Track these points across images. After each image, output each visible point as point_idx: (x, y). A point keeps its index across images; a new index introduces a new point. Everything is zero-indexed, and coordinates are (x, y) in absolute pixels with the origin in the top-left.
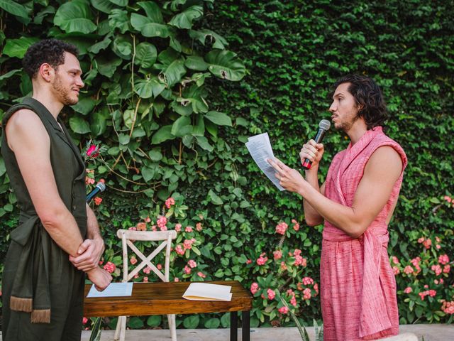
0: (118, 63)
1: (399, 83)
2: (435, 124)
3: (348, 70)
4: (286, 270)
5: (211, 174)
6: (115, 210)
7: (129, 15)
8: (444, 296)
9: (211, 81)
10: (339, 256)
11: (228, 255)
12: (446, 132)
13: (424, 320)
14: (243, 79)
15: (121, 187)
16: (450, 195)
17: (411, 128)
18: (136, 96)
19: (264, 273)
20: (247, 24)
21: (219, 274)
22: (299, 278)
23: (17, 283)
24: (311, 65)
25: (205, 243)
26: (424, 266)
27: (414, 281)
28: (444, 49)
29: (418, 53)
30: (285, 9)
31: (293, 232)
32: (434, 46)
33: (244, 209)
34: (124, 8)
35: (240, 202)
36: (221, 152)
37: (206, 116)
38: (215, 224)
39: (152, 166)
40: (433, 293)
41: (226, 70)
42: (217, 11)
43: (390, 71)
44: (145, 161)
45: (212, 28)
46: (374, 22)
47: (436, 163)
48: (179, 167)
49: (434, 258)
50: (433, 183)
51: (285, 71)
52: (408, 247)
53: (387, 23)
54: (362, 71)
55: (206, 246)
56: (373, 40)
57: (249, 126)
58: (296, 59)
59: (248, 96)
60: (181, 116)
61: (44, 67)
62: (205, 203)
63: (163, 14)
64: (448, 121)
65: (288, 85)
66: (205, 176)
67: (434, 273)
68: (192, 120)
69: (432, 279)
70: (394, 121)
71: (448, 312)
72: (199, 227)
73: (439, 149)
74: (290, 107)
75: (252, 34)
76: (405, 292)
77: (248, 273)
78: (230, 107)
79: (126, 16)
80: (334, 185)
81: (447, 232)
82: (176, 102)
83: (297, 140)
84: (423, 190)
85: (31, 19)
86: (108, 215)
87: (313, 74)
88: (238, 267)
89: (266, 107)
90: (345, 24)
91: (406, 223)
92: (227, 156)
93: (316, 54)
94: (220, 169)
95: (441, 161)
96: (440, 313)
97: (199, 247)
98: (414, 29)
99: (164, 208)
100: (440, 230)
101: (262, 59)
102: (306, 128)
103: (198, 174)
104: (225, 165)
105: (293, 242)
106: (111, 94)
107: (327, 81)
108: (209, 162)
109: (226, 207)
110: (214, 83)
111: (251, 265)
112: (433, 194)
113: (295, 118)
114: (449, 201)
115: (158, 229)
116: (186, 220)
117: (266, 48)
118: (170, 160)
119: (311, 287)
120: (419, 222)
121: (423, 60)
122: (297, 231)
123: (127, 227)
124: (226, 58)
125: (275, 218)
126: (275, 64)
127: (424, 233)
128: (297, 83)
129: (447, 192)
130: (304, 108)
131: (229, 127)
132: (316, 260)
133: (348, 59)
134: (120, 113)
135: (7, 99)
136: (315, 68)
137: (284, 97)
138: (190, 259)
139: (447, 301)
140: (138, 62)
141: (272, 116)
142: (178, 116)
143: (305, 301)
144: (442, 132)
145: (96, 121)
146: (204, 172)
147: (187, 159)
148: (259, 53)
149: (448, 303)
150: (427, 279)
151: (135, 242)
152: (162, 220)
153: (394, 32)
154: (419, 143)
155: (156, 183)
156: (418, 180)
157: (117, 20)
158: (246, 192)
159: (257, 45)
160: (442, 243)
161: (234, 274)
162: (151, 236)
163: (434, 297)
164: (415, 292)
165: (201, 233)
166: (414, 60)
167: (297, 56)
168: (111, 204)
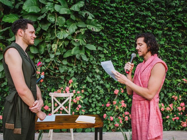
0: (49, 25)
1: (165, 32)
2: (180, 49)
3: (144, 27)
4: (118, 109)
5: (88, 69)
6: (48, 84)
7: (54, 5)
8: (182, 120)
9: (88, 32)
10: (139, 106)
11: (94, 103)
12: (184, 53)
13: (174, 129)
14: (101, 31)
15: (51, 75)
16: (186, 78)
17: (169, 51)
18: (57, 38)
19: (109, 110)
20: (103, 8)
21: (91, 110)
22: (123, 112)
23: (8, 118)
24: (129, 25)
25: (85, 98)
26: (174, 107)
27: (170, 113)
28: (184, 18)
29: (173, 20)
30: (118, 2)
31: (121, 93)
32: (180, 17)
33: (101, 84)
34: (52, 2)
35: (99, 81)
36: (92, 61)
37: (85, 46)
38: (89, 90)
39: (63, 67)
40: (178, 118)
41: (94, 27)
42: (90, 3)
43: (161, 28)
44: (61, 65)
45: (88, 10)
46: (155, 7)
47: (180, 65)
48: (74, 67)
49: (179, 104)
50: (179, 73)
51: (118, 27)
52: (168, 99)
53: (160, 8)
54: (150, 27)
55: (85, 99)
56: (155, 14)
57: (103, 50)
58: (123, 22)
59: (103, 38)
60: (75, 46)
61: (19, 30)
62: (85, 81)
63: (68, 4)
64: (185, 48)
65: (119, 33)
66: (85, 70)
67: (178, 110)
68: (80, 47)
69: (178, 113)
70: (163, 48)
71: (184, 126)
72: (83, 91)
73: (181, 59)
74: (120, 42)
75: (105, 12)
76: (166, 118)
77: (102, 110)
78: (95, 42)
79: (53, 6)
80: (137, 78)
81: (184, 93)
82: (73, 40)
83: (123, 56)
84: (174, 76)
85: (14, 6)
86: (46, 86)
87: (129, 29)
88: (98, 107)
89: (110, 42)
90: (143, 8)
91: (167, 90)
92: (94, 62)
93: (131, 20)
94: (91, 68)
95: (182, 64)
96: (180, 126)
97: (83, 99)
98: (171, 10)
99: (68, 84)
100: (181, 93)
101: (109, 23)
102: (126, 51)
103: (82, 70)
104: (93, 66)
105: (121, 97)
106: (47, 37)
107: (135, 32)
108: (87, 65)
109: (94, 83)
110: (89, 32)
111: (104, 107)
112: (179, 78)
113: (122, 47)
114: (185, 81)
115: (66, 92)
116: (78, 89)
117: (111, 18)
118: (71, 64)
119: (128, 116)
120: (173, 89)
121: (175, 23)
122: (123, 93)
123: (54, 91)
124: (94, 22)
125: (114, 88)
126: (114, 25)
127: (174, 94)
128: (123, 33)
129: (184, 77)
130: (126, 43)
131: (95, 51)
132: (130, 105)
133: (144, 22)
134: (50, 45)
135: (4, 39)
136: (130, 26)
137: (118, 39)
138: (79, 104)
139: (183, 121)
140: (57, 24)
141: (112, 46)
142: (74, 46)
143: (125, 121)
144: (182, 53)
145: (41, 48)
146: (85, 69)
147: (78, 64)
148: (107, 20)
149: (184, 122)
150: (175, 113)
151: (56, 98)
152: (68, 88)
153: (163, 11)
154: (173, 57)
155: (65, 73)
156: (172, 72)
157: (49, 7)
158: (102, 77)
159: (107, 17)
160: (182, 98)
161: (97, 110)
162: (63, 95)
163: (178, 120)
164: (171, 118)
165: (83, 94)
166: (171, 23)
167: (123, 21)
168: (47, 82)
